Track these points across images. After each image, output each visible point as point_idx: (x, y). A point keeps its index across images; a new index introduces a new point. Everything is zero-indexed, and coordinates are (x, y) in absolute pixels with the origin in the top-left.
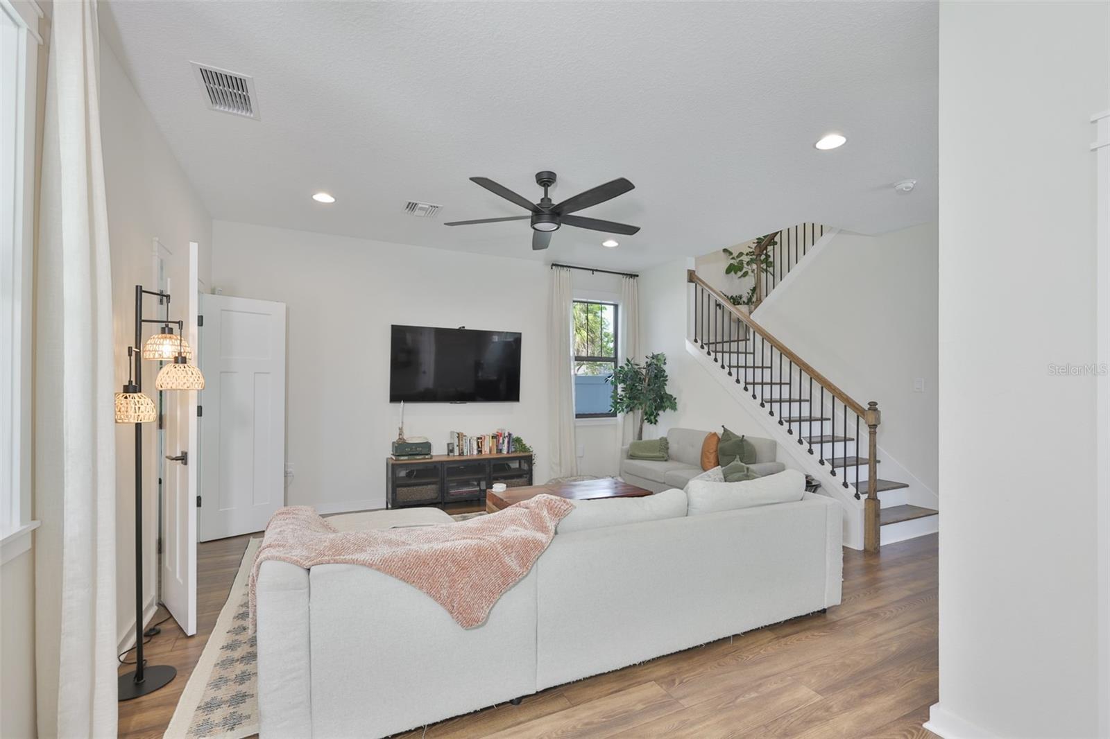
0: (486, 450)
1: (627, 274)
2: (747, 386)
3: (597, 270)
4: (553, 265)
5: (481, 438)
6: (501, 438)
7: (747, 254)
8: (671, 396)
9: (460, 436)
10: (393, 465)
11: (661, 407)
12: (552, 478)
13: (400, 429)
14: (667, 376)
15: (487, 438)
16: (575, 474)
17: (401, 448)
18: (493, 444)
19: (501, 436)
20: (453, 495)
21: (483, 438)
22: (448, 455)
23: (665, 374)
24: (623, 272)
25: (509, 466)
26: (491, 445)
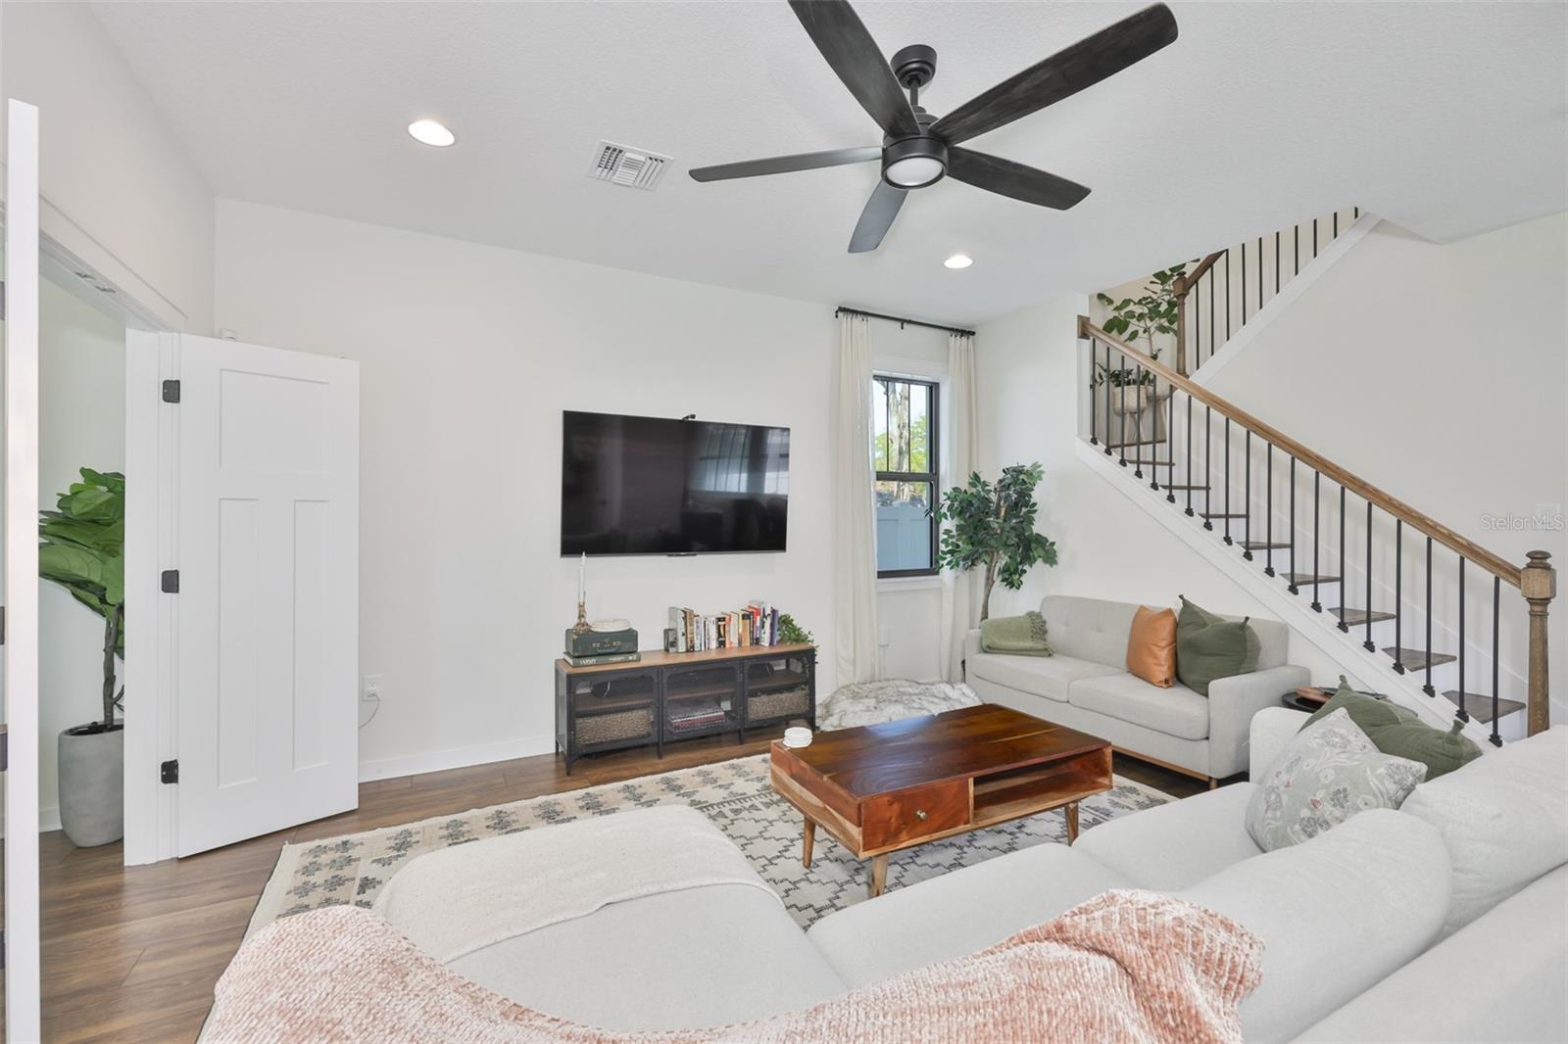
0: (732, 639)
1: (957, 330)
2: (1211, 520)
3: (910, 322)
4: (842, 309)
5: (724, 619)
6: (758, 618)
7: (1140, 302)
8: (1046, 539)
9: (688, 616)
10: (569, 676)
11: (1028, 559)
12: (840, 684)
13: (580, 606)
14: (1035, 504)
15: (734, 619)
16: (877, 677)
17: (584, 642)
18: (744, 630)
19: (758, 614)
20: (678, 727)
21: (727, 618)
22: (667, 650)
23: (1032, 501)
24: (950, 326)
25: (771, 667)
26: (740, 631)
